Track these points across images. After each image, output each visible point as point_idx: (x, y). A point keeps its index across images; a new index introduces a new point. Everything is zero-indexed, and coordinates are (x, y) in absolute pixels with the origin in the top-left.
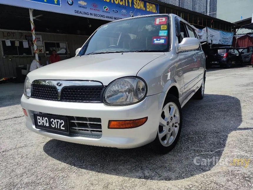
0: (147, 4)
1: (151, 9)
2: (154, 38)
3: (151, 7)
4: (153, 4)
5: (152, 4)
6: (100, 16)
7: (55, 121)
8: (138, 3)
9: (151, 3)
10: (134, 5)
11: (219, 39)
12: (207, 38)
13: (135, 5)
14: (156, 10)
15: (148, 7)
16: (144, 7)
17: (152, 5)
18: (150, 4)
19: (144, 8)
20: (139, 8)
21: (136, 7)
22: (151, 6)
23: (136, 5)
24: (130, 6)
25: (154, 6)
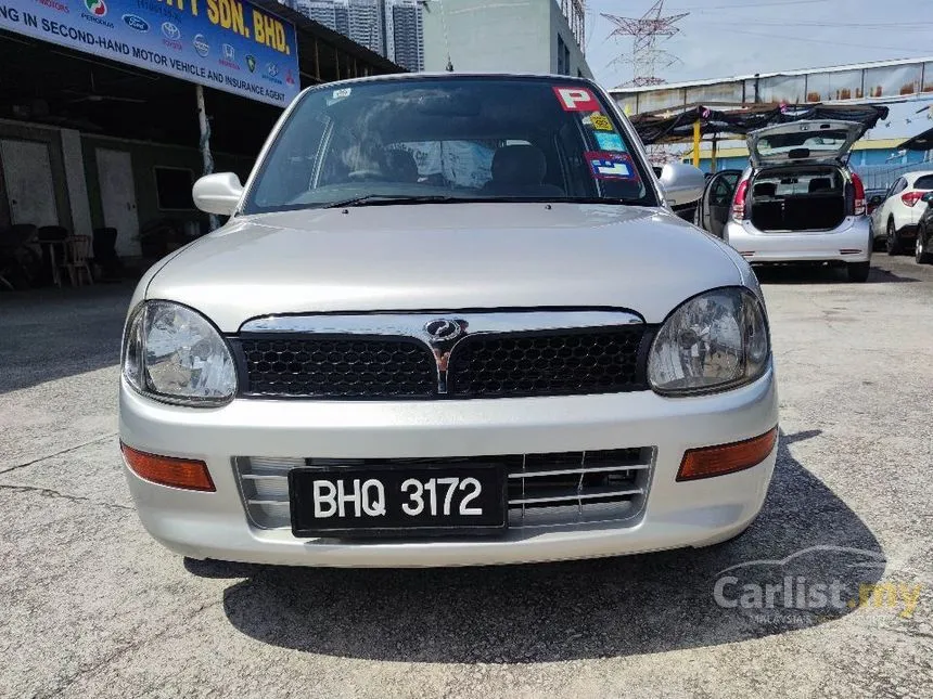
0: (257, 15)
1: (270, 38)
2: (595, 159)
3: (270, 31)
4: (276, 19)
5: (272, 20)
6: (73, 34)
7: (431, 485)
8: (221, 6)
9: (270, 16)
10: (209, 11)
11: (471, 171)
12: (443, 164)
13: (213, 14)
14: (286, 44)
15: (258, 27)
16: (245, 24)
17: (272, 24)
18: (266, 18)
19: (247, 30)
20: (226, 24)
21: (214, 20)
22: (269, 26)
23: (216, 13)
24: (195, 12)
25: (279, 26)
